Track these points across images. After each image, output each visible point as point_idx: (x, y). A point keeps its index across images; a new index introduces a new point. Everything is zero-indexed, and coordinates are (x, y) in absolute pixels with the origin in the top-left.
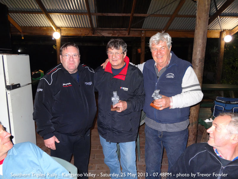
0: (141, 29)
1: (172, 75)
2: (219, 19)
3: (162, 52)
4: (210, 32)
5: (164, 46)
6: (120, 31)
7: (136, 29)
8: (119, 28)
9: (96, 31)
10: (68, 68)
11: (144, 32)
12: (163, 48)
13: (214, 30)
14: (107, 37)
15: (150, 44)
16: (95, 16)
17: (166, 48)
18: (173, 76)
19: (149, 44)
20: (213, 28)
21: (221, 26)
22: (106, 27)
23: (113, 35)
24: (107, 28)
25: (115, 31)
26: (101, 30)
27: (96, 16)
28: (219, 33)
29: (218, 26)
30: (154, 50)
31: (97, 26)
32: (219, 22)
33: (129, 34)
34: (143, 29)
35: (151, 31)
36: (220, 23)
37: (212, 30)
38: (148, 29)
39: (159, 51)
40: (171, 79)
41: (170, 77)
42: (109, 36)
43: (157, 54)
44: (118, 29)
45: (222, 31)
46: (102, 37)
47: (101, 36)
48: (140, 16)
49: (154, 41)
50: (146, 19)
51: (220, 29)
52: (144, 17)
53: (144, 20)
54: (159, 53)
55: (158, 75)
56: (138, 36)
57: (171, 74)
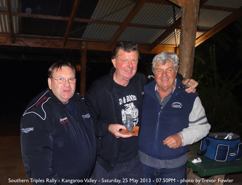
0: (80, 39)
1: (179, 105)
2: (176, 32)
3: (168, 74)
4: (164, 47)
5: (170, 67)
6: (52, 40)
7: (74, 39)
8: (50, 35)
9: (17, 38)
10: (61, 97)
11: (85, 43)
12: (170, 69)
13: (169, 45)
14: (33, 47)
15: (154, 64)
16: (17, 17)
17: (173, 70)
18: (181, 106)
19: (152, 65)
20: (168, 42)
21: (177, 40)
22: (32, 34)
23: (42, 45)
24: (34, 34)
25: (45, 40)
26: (24, 37)
27: (19, 17)
28: (174, 48)
29: (174, 40)
30: (158, 72)
31: (19, 31)
32: (175, 35)
33: (64, 45)
34: (84, 39)
35: (93, 42)
36: (175, 37)
37: (166, 44)
38: (89, 39)
39: (165, 73)
40: (178, 108)
41: (177, 107)
42: (36, 46)
43: (162, 76)
44: (49, 37)
45: (177, 46)
46: (25, 47)
47: (25, 45)
48: (81, 21)
49: (159, 61)
50: (88, 26)
51: (175, 44)
52: (86, 24)
53: (86, 27)
54: (164, 76)
55: (161, 103)
56: (76, 49)
57: (178, 103)
